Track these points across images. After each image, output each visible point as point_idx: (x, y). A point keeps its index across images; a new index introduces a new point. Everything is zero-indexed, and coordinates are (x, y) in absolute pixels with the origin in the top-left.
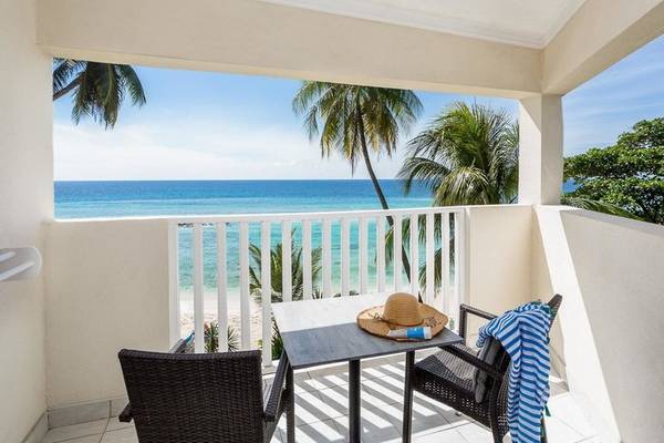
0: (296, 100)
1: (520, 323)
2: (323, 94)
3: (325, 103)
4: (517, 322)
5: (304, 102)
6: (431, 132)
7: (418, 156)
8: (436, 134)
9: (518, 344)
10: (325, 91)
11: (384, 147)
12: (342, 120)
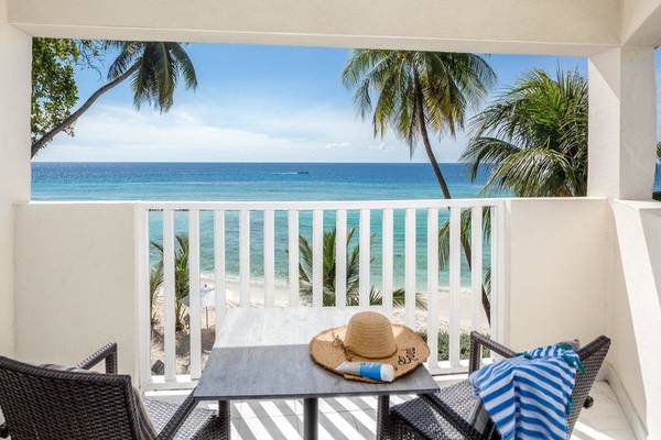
0: (346, 72)
1: (516, 378)
2: (377, 65)
3: (377, 75)
4: (511, 377)
5: (356, 74)
6: (499, 106)
7: (484, 135)
8: (506, 109)
9: (511, 410)
10: (381, 60)
11: (446, 125)
12: (398, 95)
